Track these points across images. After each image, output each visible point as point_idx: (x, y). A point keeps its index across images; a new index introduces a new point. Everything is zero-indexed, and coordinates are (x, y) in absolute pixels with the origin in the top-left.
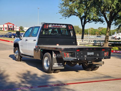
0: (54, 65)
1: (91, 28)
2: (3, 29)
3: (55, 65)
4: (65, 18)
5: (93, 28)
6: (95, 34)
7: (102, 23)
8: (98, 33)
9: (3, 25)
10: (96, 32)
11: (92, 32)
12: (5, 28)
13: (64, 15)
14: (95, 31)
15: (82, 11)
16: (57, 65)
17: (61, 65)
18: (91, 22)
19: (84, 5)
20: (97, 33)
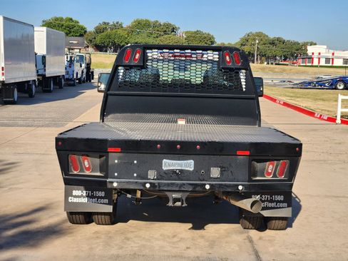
0: (72, 196)
3: (76, 197)
16: (82, 196)
17: (101, 198)
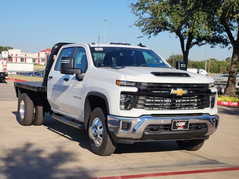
1: (212, 59)
2: (37, 62)
4: (149, 35)
5: (214, 59)
6: (218, 72)
7: (225, 46)
8: (226, 68)
9: (37, 54)
10: (221, 68)
11: (212, 67)
12: (41, 60)
13: (147, 31)
14: (219, 66)
15: (177, 20)
18: (202, 44)
19: (180, 7)
20: (222, 70)
